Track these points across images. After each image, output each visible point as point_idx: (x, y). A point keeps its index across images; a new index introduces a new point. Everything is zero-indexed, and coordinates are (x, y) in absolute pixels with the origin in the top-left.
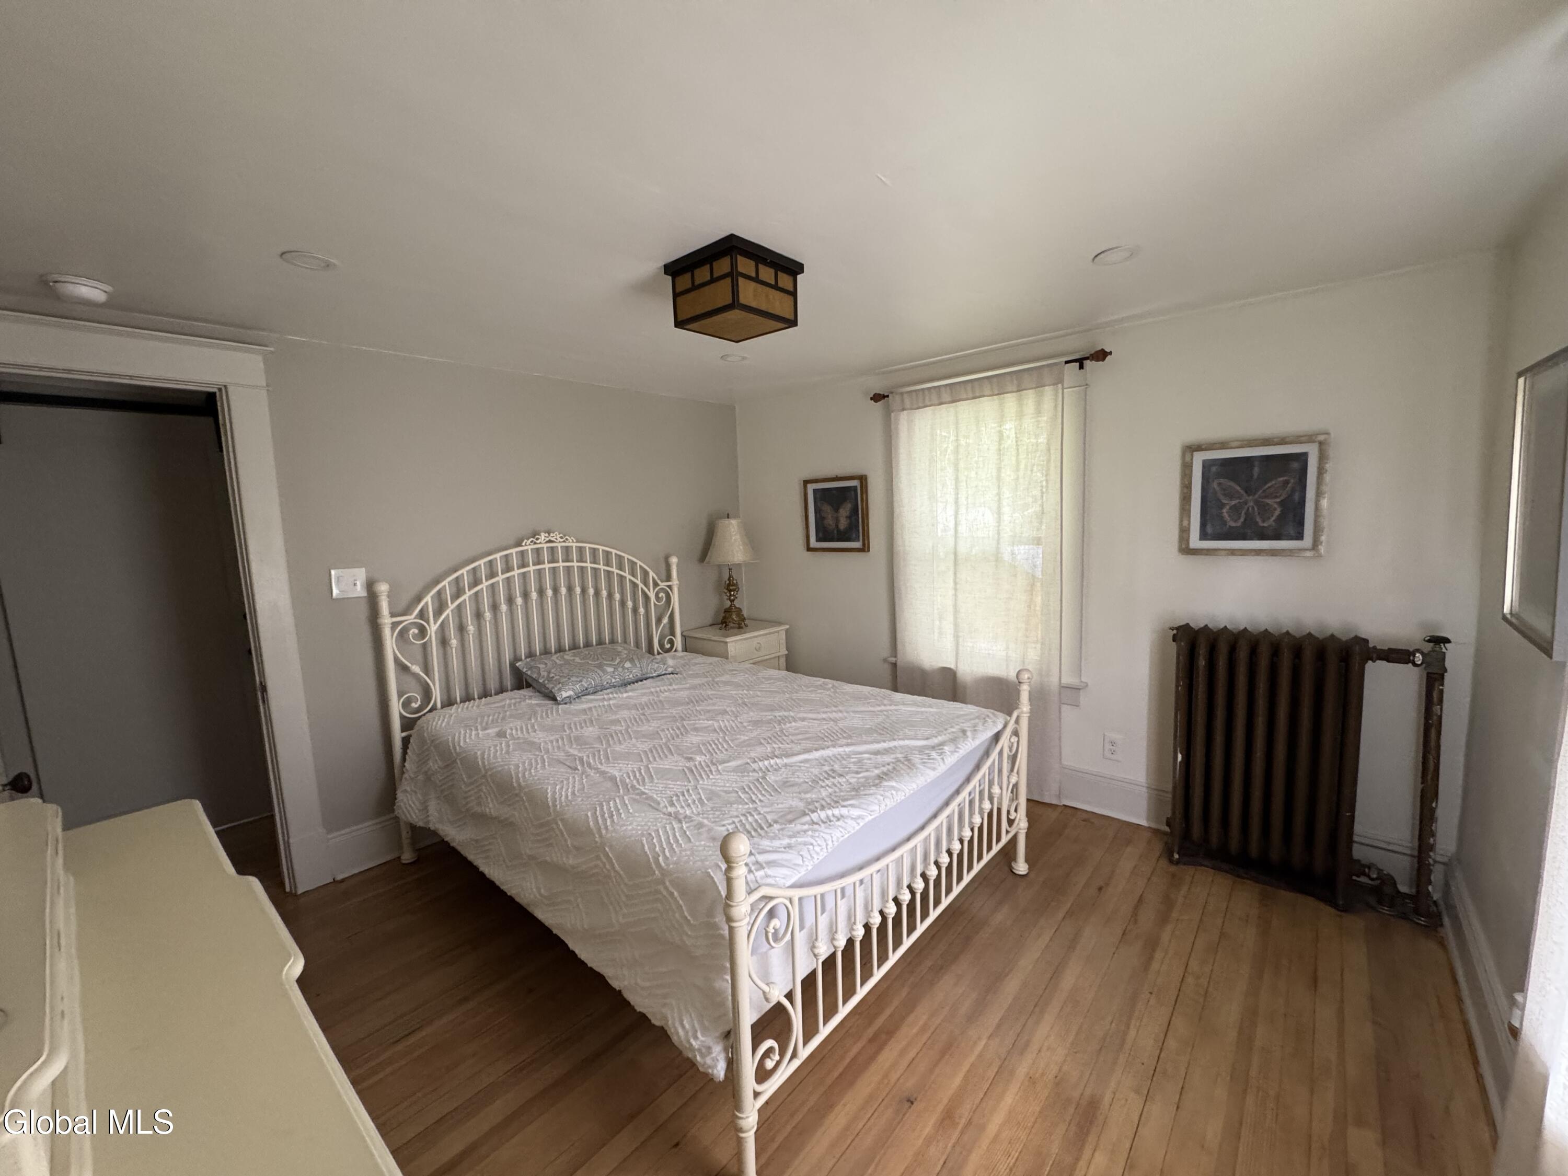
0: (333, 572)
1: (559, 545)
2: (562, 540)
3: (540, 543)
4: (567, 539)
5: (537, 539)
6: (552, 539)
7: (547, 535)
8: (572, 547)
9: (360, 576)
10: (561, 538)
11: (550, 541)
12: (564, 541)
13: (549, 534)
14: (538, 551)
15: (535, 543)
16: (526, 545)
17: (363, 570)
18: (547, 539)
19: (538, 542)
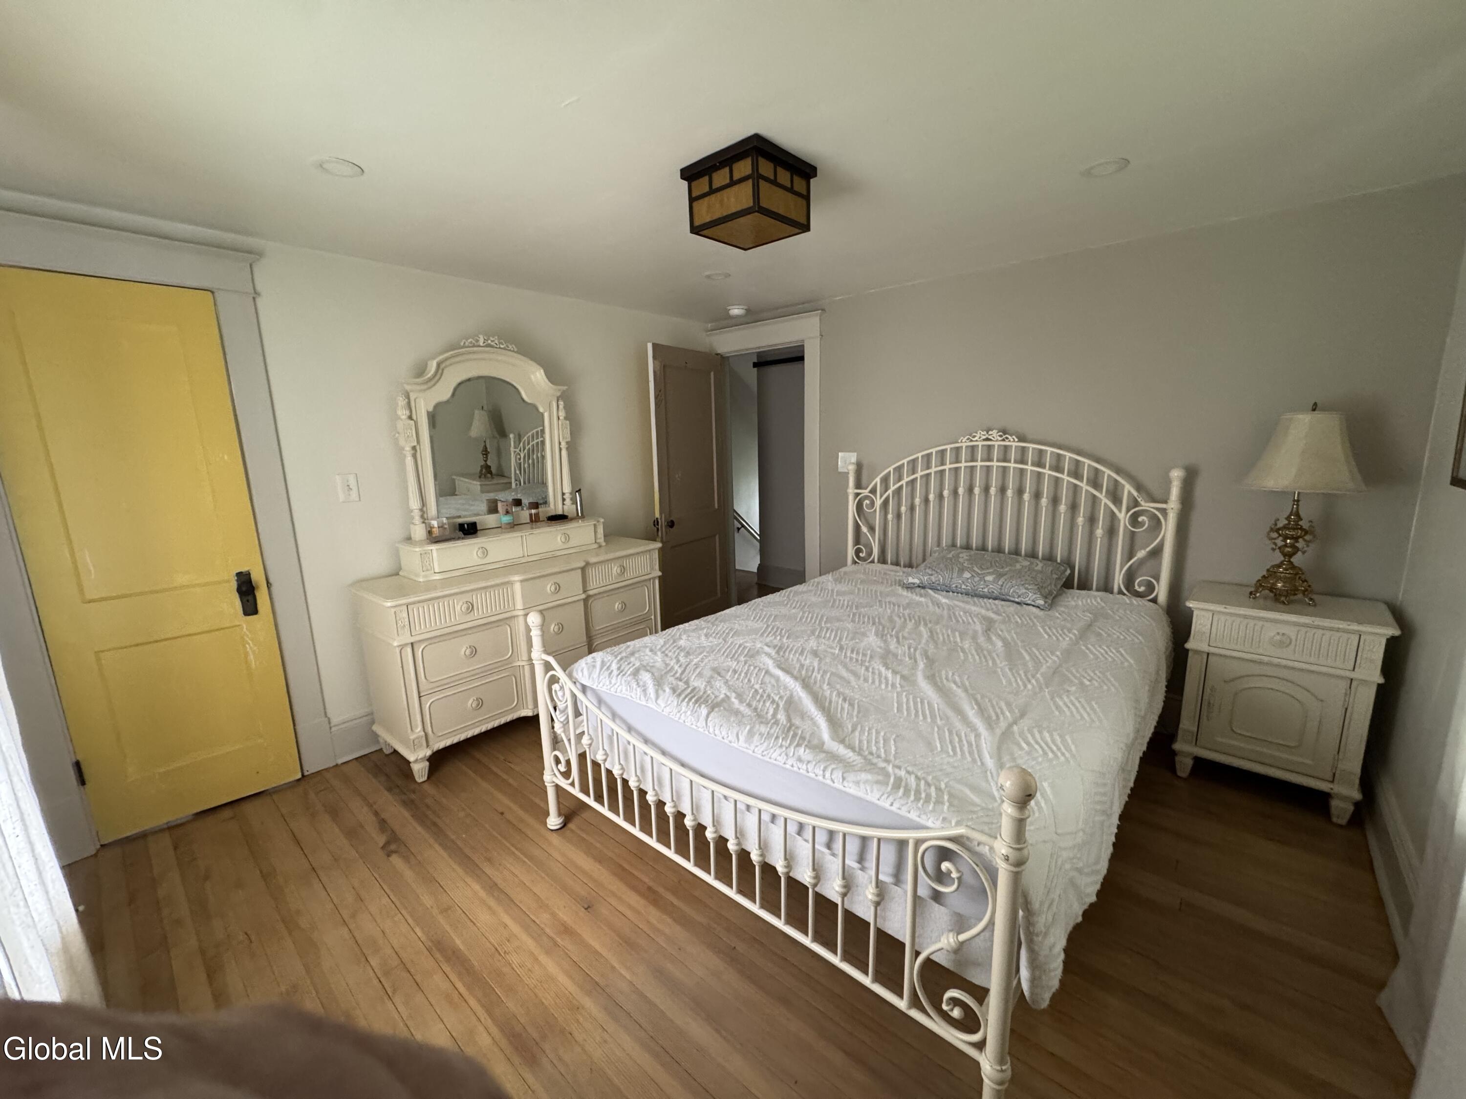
0: (840, 454)
1: (996, 444)
2: (1000, 439)
3: (977, 441)
4: (1007, 438)
5: (974, 437)
6: (990, 437)
7: (985, 433)
8: (1011, 446)
9: (853, 457)
10: (1001, 436)
11: (987, 439)
12: (1003, 440)
13: (987, 433)
14: (973, 449)
15: (971, 441)
16: (961, 442)
17: (855, 454)
18: (984, 437)
19: (974, 439)
